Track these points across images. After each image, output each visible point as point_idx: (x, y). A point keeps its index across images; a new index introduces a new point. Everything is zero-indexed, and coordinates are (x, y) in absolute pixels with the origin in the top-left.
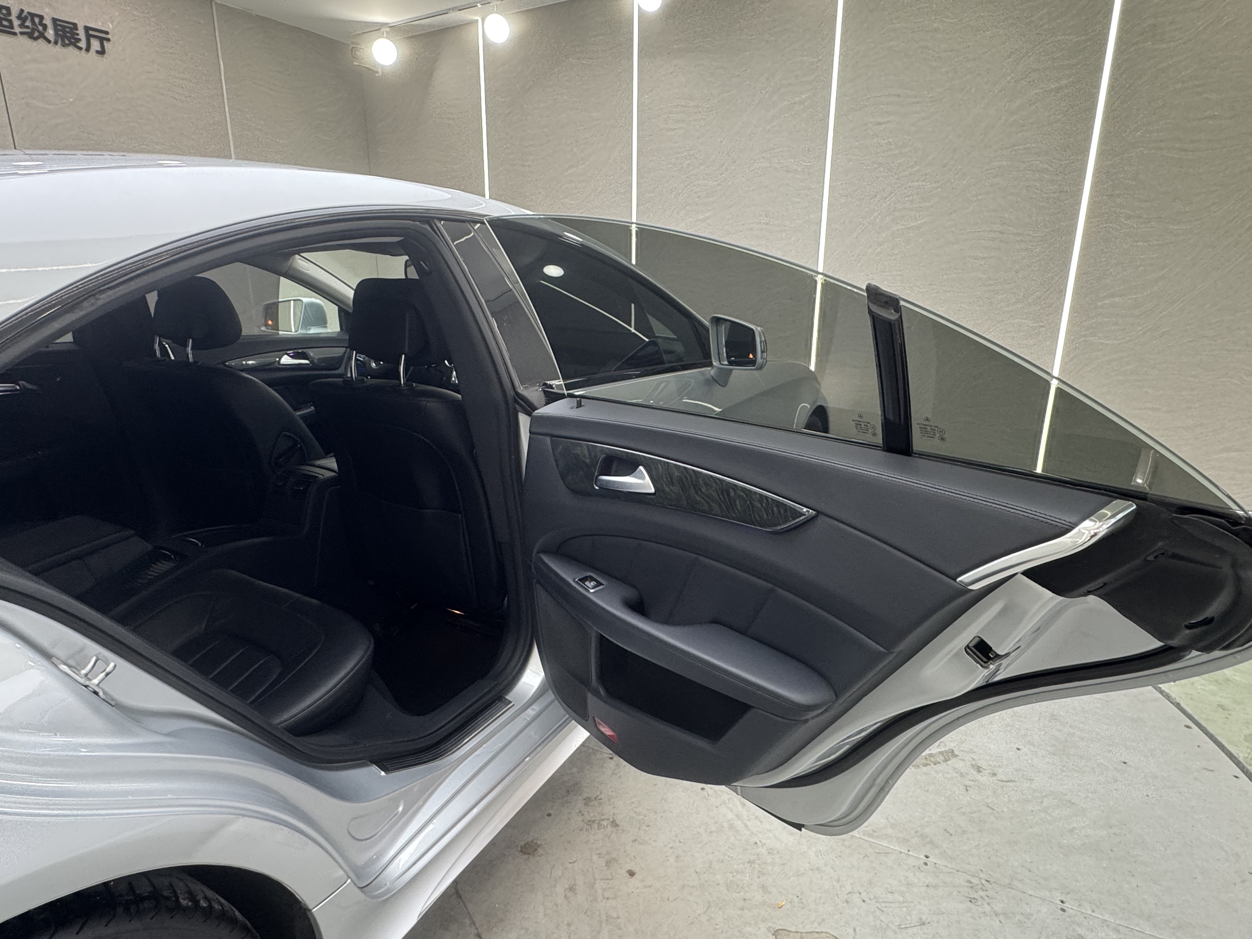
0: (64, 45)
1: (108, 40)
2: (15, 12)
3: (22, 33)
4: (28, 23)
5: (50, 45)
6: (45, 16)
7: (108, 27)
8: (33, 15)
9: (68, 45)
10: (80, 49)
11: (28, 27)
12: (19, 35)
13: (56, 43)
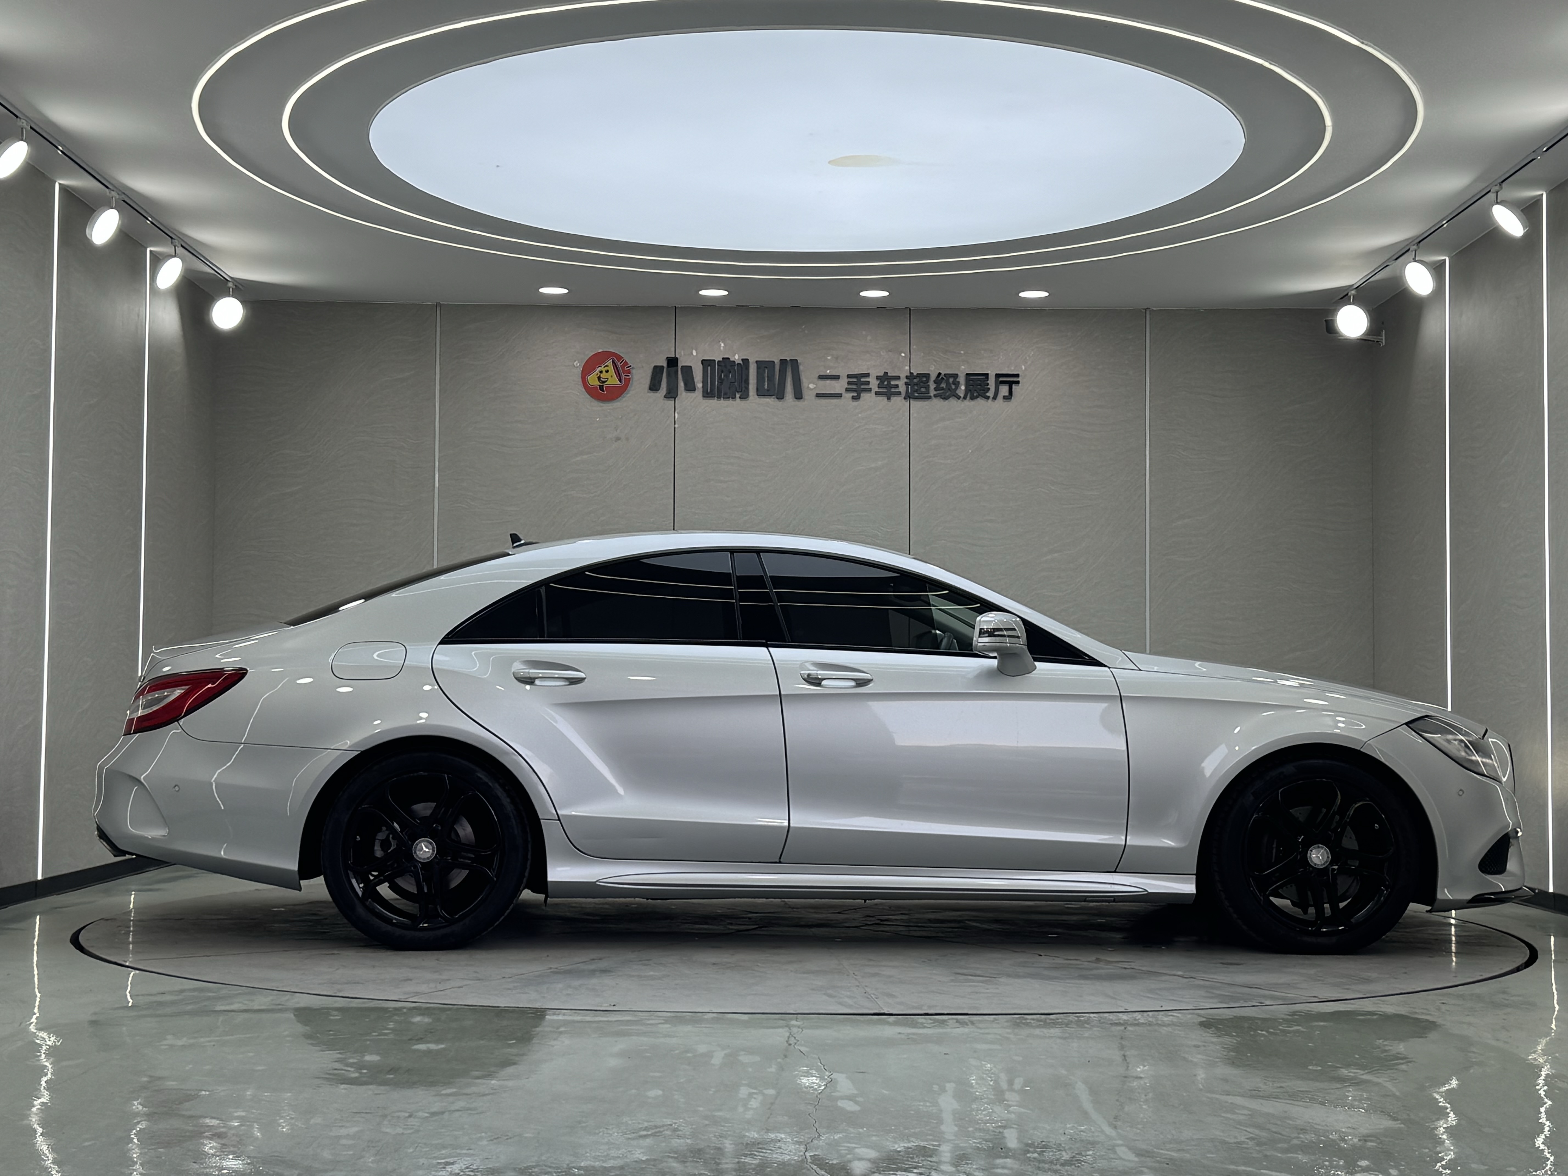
0: (973, 398)
1: (1018, 382)
2: (933, 377)
3: (935, 396)
4: (943, 385)
5: (960, 401)
6: (959, 375)
7: (1020, 369)
8: (948, 376)
9: (977, 397)
10: (988, 398)
11: (943, 389)
12: (934, 398)
13: (965, 398)
